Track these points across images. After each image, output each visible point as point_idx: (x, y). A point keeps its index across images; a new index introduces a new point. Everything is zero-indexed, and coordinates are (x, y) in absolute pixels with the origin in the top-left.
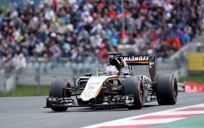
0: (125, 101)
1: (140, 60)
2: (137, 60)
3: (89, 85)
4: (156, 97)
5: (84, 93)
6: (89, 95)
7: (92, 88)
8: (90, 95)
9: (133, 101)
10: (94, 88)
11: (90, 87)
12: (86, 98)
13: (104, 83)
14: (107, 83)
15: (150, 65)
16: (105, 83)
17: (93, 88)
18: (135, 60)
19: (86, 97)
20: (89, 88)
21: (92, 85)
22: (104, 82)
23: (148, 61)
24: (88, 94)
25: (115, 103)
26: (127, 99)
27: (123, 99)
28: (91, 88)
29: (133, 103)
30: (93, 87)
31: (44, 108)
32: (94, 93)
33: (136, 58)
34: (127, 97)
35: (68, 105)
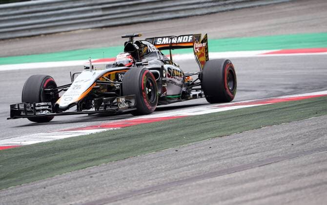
0: (117, 106)
1: (184, 41)
2: (180, 41)
3: (76, 84)
4: (203, 92)
5: (65, 96)
6: (70, 99)
7: (77, 88)
8: (72, 98)
9: (133, 104)
10: (80, 88)
13: (98, 79)
15: (196, 48)
16: (100, 79)
18: (178, 42)
19: (66, 102)
20: (74, 89)
21: (79, 84)
23: (192, 42)
24: (70, 96)
25: (105, 108)
27: (115, 103)
29: (134, 107)
30: (80, 86)
31: (8, 119)
32: (78, 95)
33: (179, 38)
34: (122, 100)
35: (42, 113)
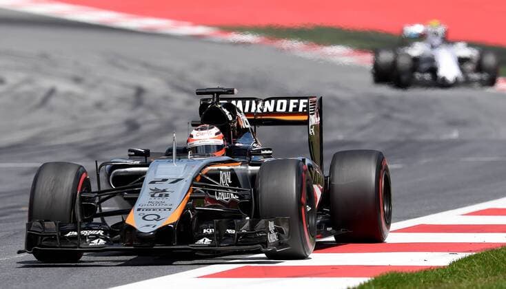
0: (266, 236)
2: (271, 110)
3: (153, 187)
5: (139, 210)
6: (156, 217)
7: (161, 196)
8: (159, 217)
10: (167, 195)
11: (156, 191)
12: (148, 226)
13: (194, 179)
14: (203, 179)
15: (311, 127)
16: (198, 179)
17: (163, 194)
18: (265, 111)
19: (148, 223)
20: (153, 196)
21: (161, 186)
22: (196, 177)
23: (305, 113)
24: (152, 212)
26: (270, 229)
27: (260, 231)
28: (158, 194)
30: (164, 191)
31: (20, 252)
33: (267, 103)
34: (272, 225)
